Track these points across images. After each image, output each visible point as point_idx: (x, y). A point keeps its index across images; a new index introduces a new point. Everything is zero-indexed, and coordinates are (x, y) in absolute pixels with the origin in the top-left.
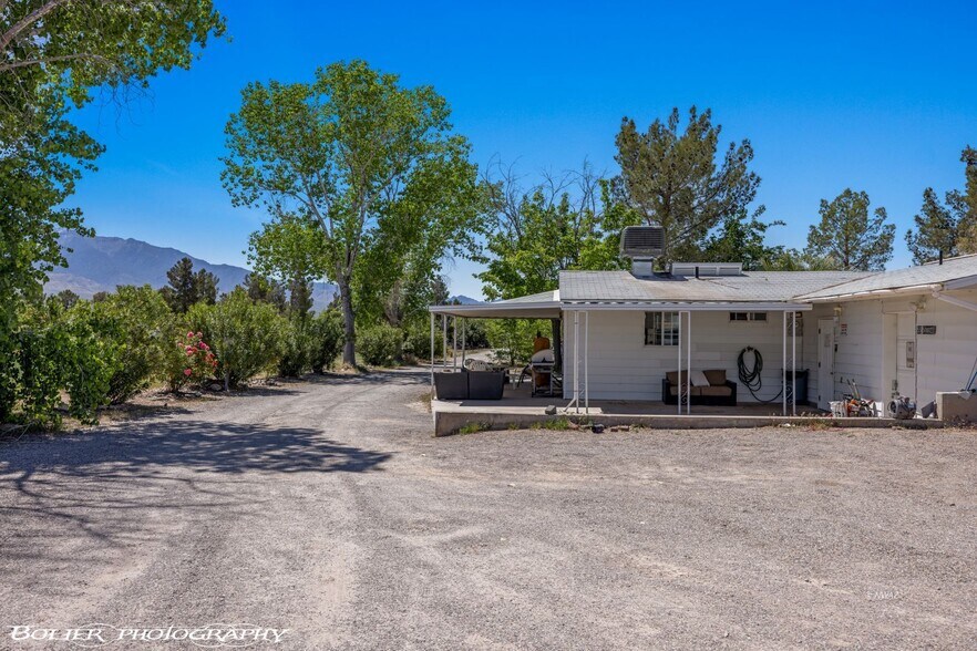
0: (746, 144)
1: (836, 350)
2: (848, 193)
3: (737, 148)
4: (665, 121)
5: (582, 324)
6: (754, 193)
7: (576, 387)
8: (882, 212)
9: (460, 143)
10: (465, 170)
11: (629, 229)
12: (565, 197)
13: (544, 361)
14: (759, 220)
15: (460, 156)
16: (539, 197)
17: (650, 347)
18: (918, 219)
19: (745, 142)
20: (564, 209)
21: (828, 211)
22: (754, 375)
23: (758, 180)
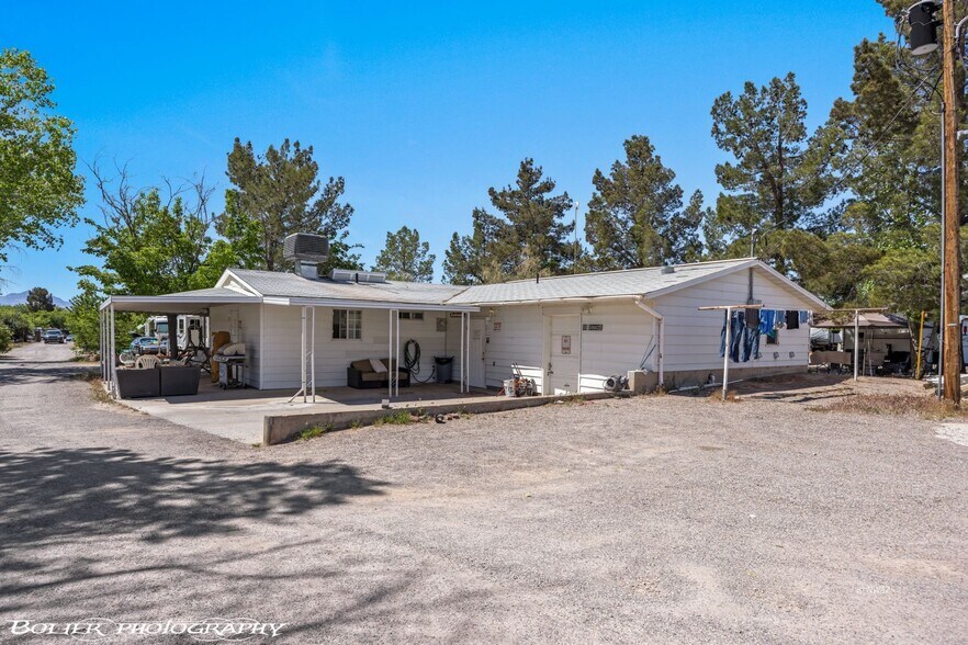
0: (341, 182)
1: (488, 342)
2: (405, 229)
3: (334, 183)
4: (277, 148)
5: (309, 319)
6: (348, 221)
7: (304, 379)
8: (426, 245)
9: (64, 126)
10: (66, 157)
11: (299, 236)
12: (179, 201)
13: (236, 354)
14: (345, 242)
15: (63, 140)
16: (155, 197)
17: (340, 341)
18: (447, 253)
19: (340, 178)
20: (178, 211)
21: (391, 240)
22: (414, 362)
23: (352, 210)
